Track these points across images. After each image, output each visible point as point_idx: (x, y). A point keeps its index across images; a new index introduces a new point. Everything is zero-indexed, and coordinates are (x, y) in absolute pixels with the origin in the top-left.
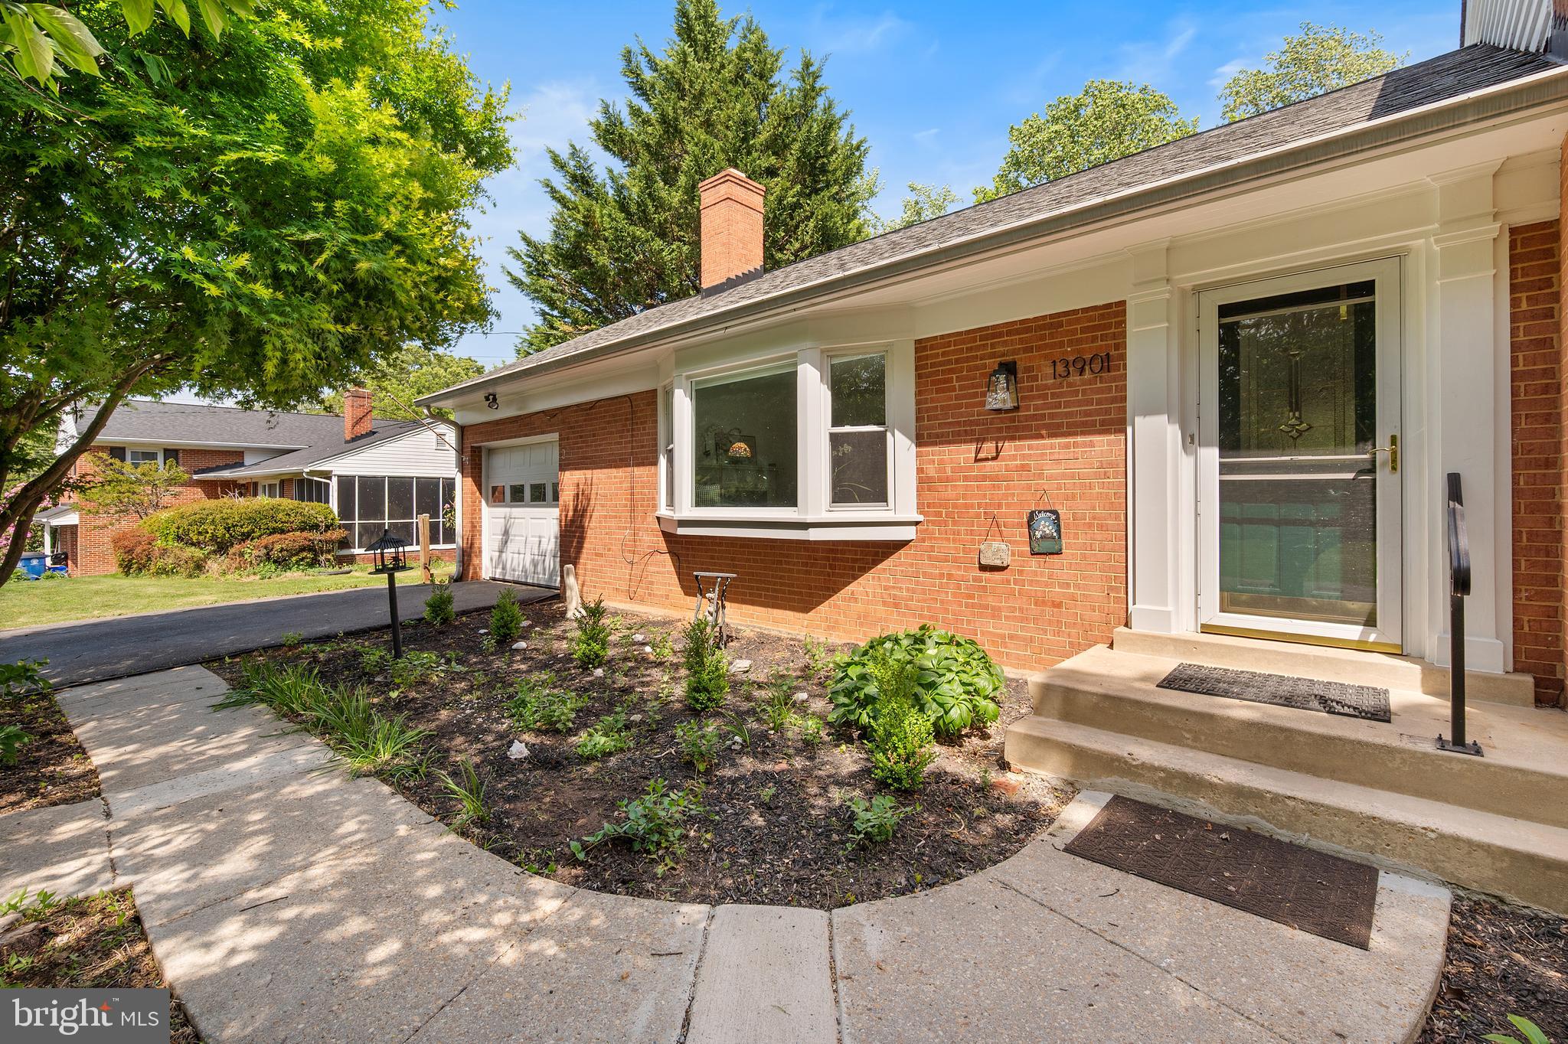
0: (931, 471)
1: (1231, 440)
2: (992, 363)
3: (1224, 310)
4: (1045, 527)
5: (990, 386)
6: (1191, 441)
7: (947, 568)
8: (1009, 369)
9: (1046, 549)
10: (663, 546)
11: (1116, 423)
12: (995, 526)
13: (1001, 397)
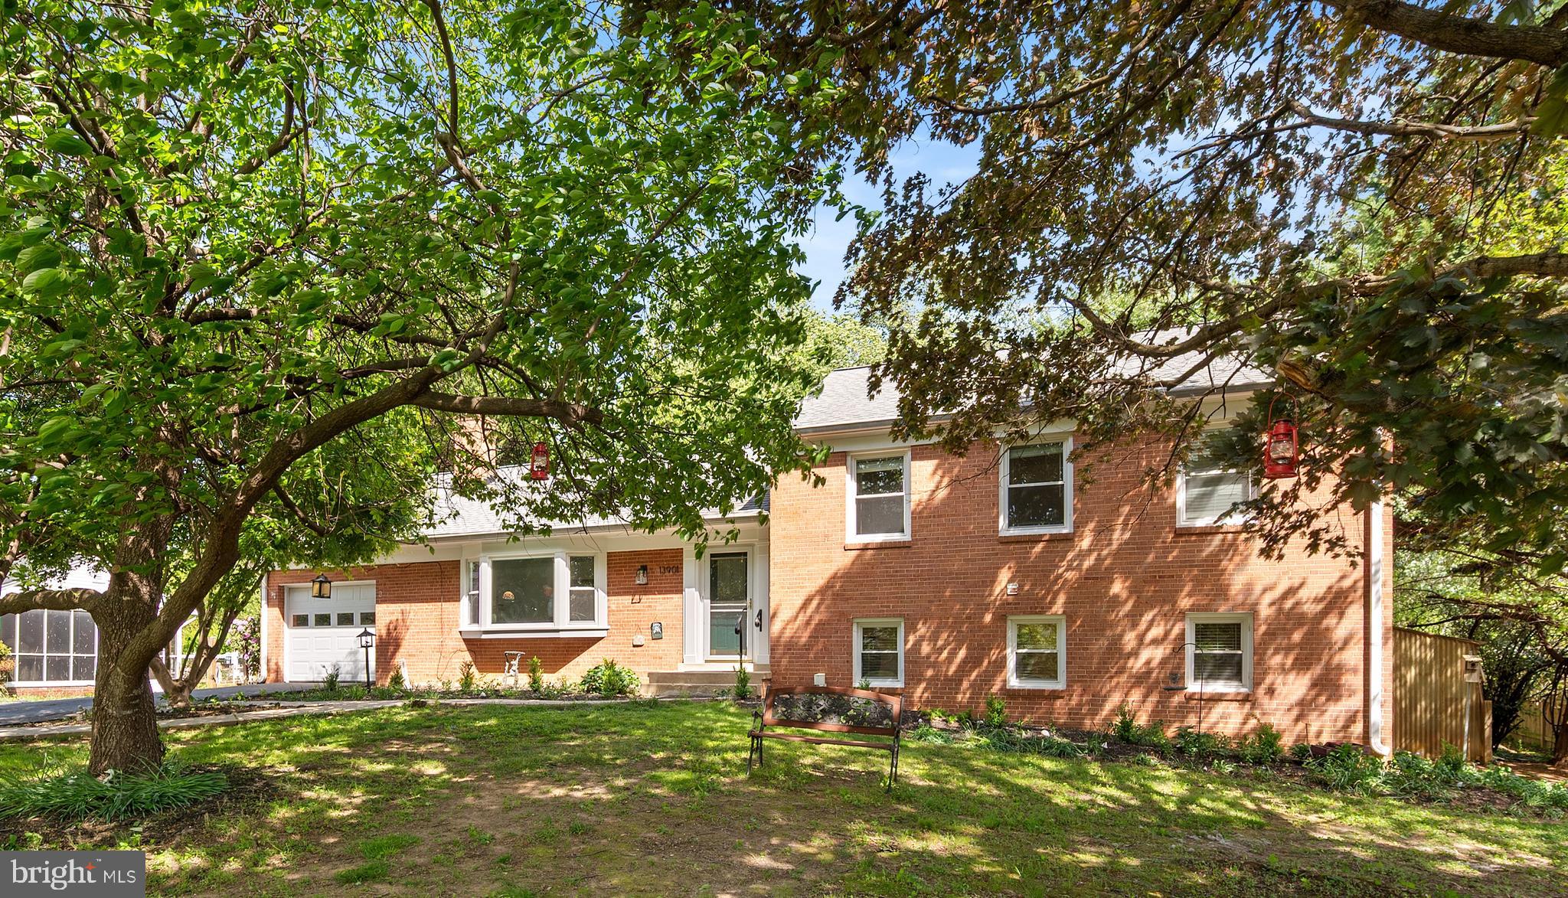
0: (613, 607)
1: (714, 597)
2: (639, 566)
3: (712, 556)
4: (657, 629)
5: (638, 575)
6: (702, 598)
7: (620, 647)
8: (644, 568)
9: (657, 637)
10: (464, 646)
11: (680, 591)
12: (639, 630)
13: (641, 579)
